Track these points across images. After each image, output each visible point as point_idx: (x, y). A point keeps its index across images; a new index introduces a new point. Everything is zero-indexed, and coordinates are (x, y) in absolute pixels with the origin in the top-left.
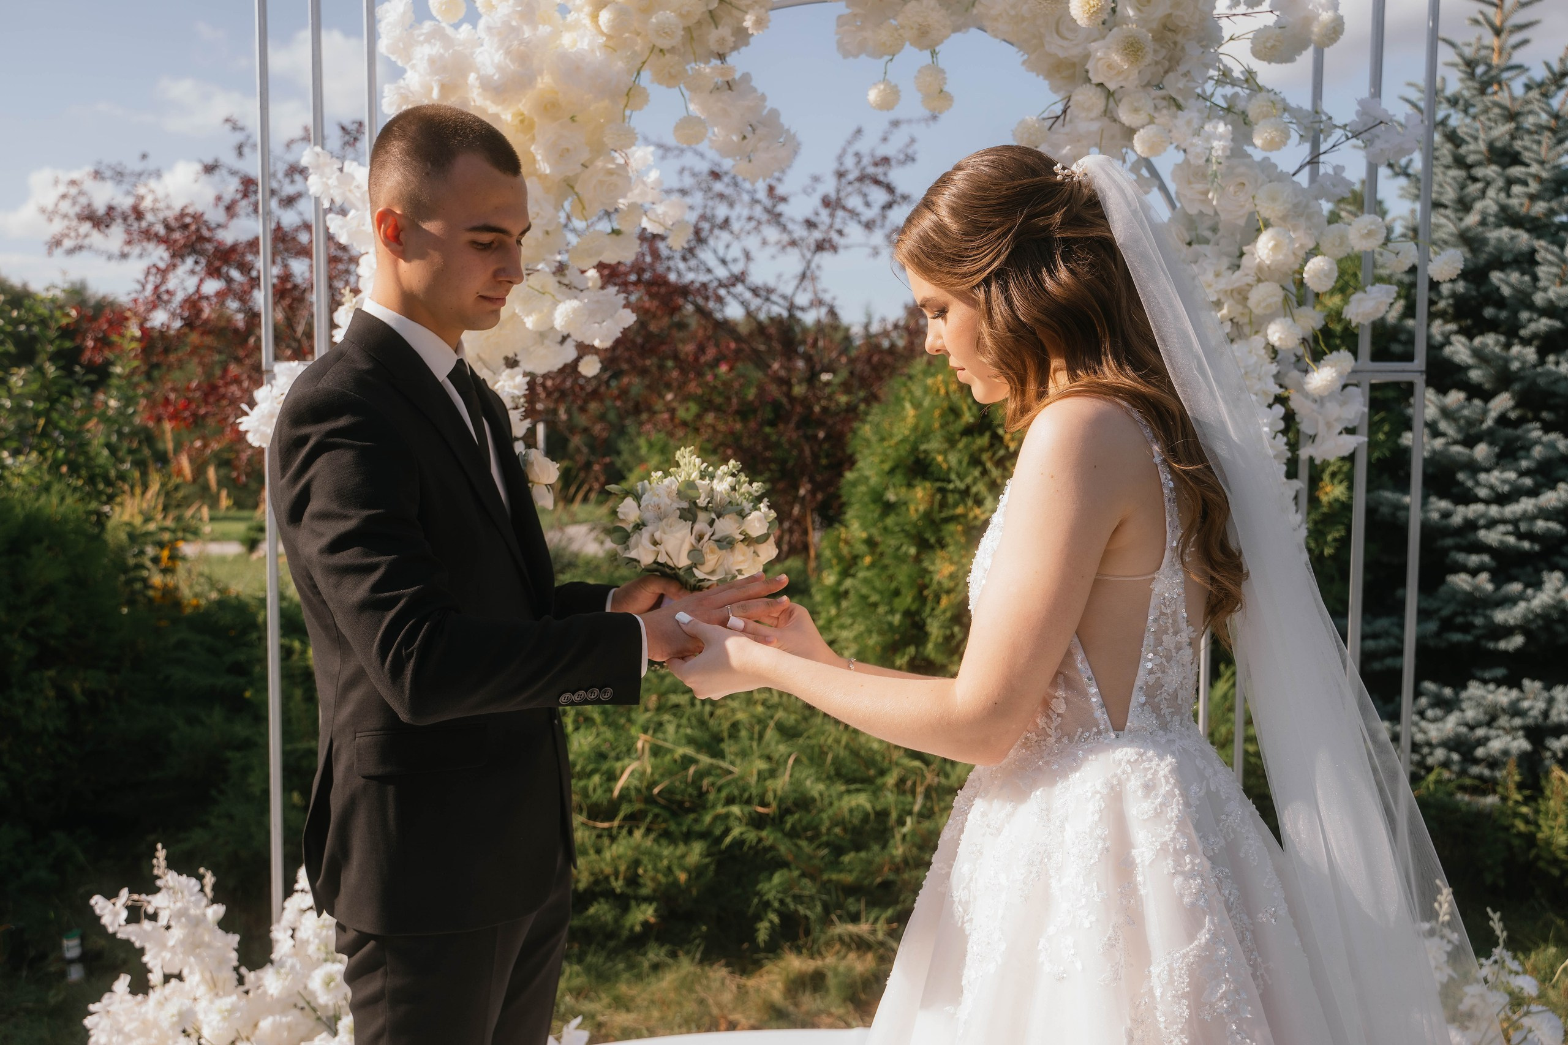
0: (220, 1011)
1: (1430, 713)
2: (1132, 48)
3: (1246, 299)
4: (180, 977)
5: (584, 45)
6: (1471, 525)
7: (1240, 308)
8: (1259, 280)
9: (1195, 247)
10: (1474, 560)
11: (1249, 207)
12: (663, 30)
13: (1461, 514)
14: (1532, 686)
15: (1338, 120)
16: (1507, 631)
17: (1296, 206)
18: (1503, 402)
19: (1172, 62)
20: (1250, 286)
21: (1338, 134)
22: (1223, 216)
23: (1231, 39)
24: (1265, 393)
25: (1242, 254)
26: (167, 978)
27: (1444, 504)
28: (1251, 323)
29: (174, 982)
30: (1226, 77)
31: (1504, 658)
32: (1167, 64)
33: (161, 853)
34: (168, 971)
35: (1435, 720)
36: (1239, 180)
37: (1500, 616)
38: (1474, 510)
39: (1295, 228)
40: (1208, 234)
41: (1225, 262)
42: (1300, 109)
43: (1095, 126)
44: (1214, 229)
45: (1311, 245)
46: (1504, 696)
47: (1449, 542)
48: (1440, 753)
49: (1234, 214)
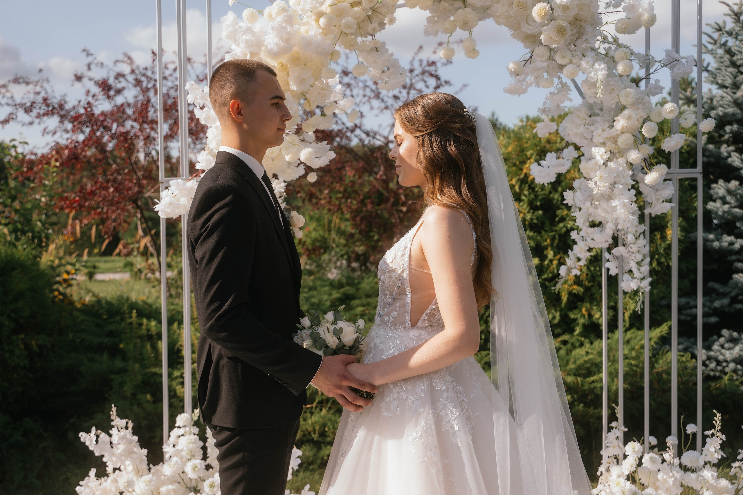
0: (145, 481)
1: (726, 346)
2: (561, 31)
3: (616, 141)
4: (119, 469)
5: (312, 33)
7: (614, 145)
8: (622, 133)
9: (593, 118)
11: (616, 100)
12: (347, 26)
13: (739, 243)
15: (657, 59)
17: (638, 99)
19: (580, 35)
20: (618, 135)
21: (657, 65)
22: (605, 104)
23: (606, 24)
24: (627, 184)
25: (614, 121)
26: (115, 470)
27: (730, 238)
28: (619, 152)
29: (117, 471)
30: (605, 40)
32: (577, 35)
33: (114, 409)
34: (115, 467)
35: (729, 349)
36: (612, 87)
39: (638, 109)
40: (598, 112)
41: (607, 125)
42: (639, 54)
43: (545, 64)
44: (601, 110)
45: (645, 117)
47: (734, 257)
48: (732, 366)
49: (610, 103)
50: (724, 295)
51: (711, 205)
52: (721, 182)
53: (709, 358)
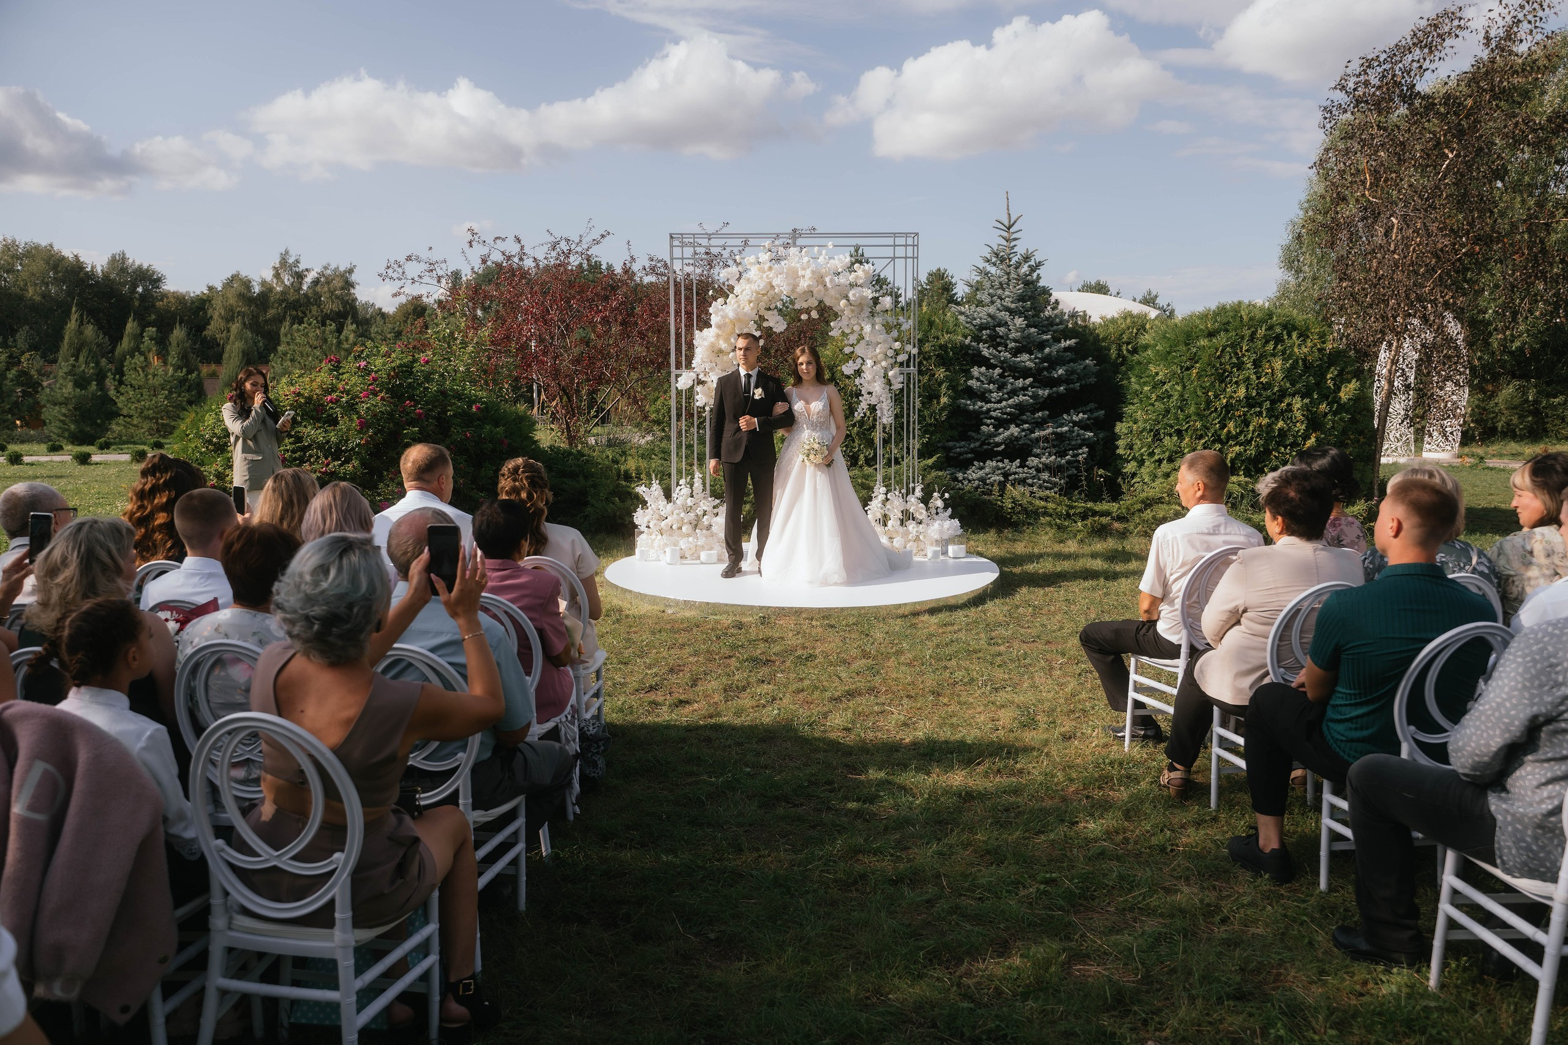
2: (852, 311)
3: (877, 357)
6: (989, 410)
8: (880, 354)
10: (989, 421)
13: (986, 407)
14: (1006, 461)
16: (998, 445)
18: (998, 371)
19: (862, 310)
24: (882, 376)
27: (979, 404)
28: (878, 362)
31: (998, 453)
33: (654, 475)
37: (997, 439)
38: (989, 406)
45: (888, 347)
46: (994, 464)
48: (977, 482)
49: (874, 340)
50: (978, 440)
51: (970, 383)
52: (976, 368)
53: (964, 479)
